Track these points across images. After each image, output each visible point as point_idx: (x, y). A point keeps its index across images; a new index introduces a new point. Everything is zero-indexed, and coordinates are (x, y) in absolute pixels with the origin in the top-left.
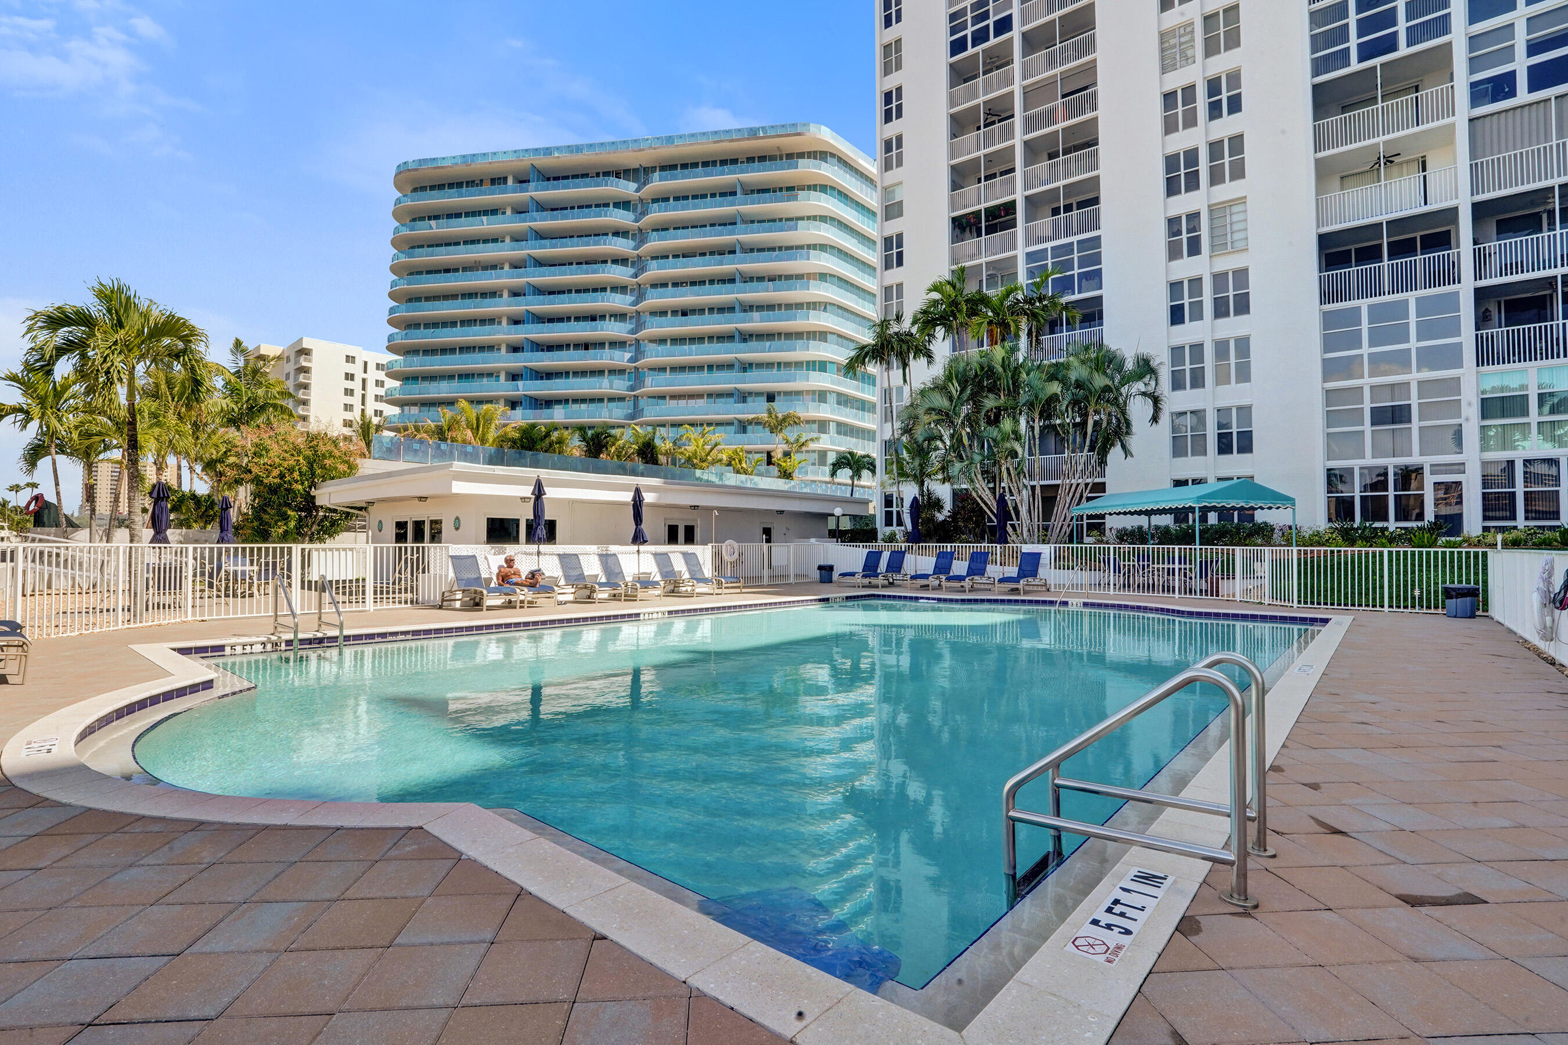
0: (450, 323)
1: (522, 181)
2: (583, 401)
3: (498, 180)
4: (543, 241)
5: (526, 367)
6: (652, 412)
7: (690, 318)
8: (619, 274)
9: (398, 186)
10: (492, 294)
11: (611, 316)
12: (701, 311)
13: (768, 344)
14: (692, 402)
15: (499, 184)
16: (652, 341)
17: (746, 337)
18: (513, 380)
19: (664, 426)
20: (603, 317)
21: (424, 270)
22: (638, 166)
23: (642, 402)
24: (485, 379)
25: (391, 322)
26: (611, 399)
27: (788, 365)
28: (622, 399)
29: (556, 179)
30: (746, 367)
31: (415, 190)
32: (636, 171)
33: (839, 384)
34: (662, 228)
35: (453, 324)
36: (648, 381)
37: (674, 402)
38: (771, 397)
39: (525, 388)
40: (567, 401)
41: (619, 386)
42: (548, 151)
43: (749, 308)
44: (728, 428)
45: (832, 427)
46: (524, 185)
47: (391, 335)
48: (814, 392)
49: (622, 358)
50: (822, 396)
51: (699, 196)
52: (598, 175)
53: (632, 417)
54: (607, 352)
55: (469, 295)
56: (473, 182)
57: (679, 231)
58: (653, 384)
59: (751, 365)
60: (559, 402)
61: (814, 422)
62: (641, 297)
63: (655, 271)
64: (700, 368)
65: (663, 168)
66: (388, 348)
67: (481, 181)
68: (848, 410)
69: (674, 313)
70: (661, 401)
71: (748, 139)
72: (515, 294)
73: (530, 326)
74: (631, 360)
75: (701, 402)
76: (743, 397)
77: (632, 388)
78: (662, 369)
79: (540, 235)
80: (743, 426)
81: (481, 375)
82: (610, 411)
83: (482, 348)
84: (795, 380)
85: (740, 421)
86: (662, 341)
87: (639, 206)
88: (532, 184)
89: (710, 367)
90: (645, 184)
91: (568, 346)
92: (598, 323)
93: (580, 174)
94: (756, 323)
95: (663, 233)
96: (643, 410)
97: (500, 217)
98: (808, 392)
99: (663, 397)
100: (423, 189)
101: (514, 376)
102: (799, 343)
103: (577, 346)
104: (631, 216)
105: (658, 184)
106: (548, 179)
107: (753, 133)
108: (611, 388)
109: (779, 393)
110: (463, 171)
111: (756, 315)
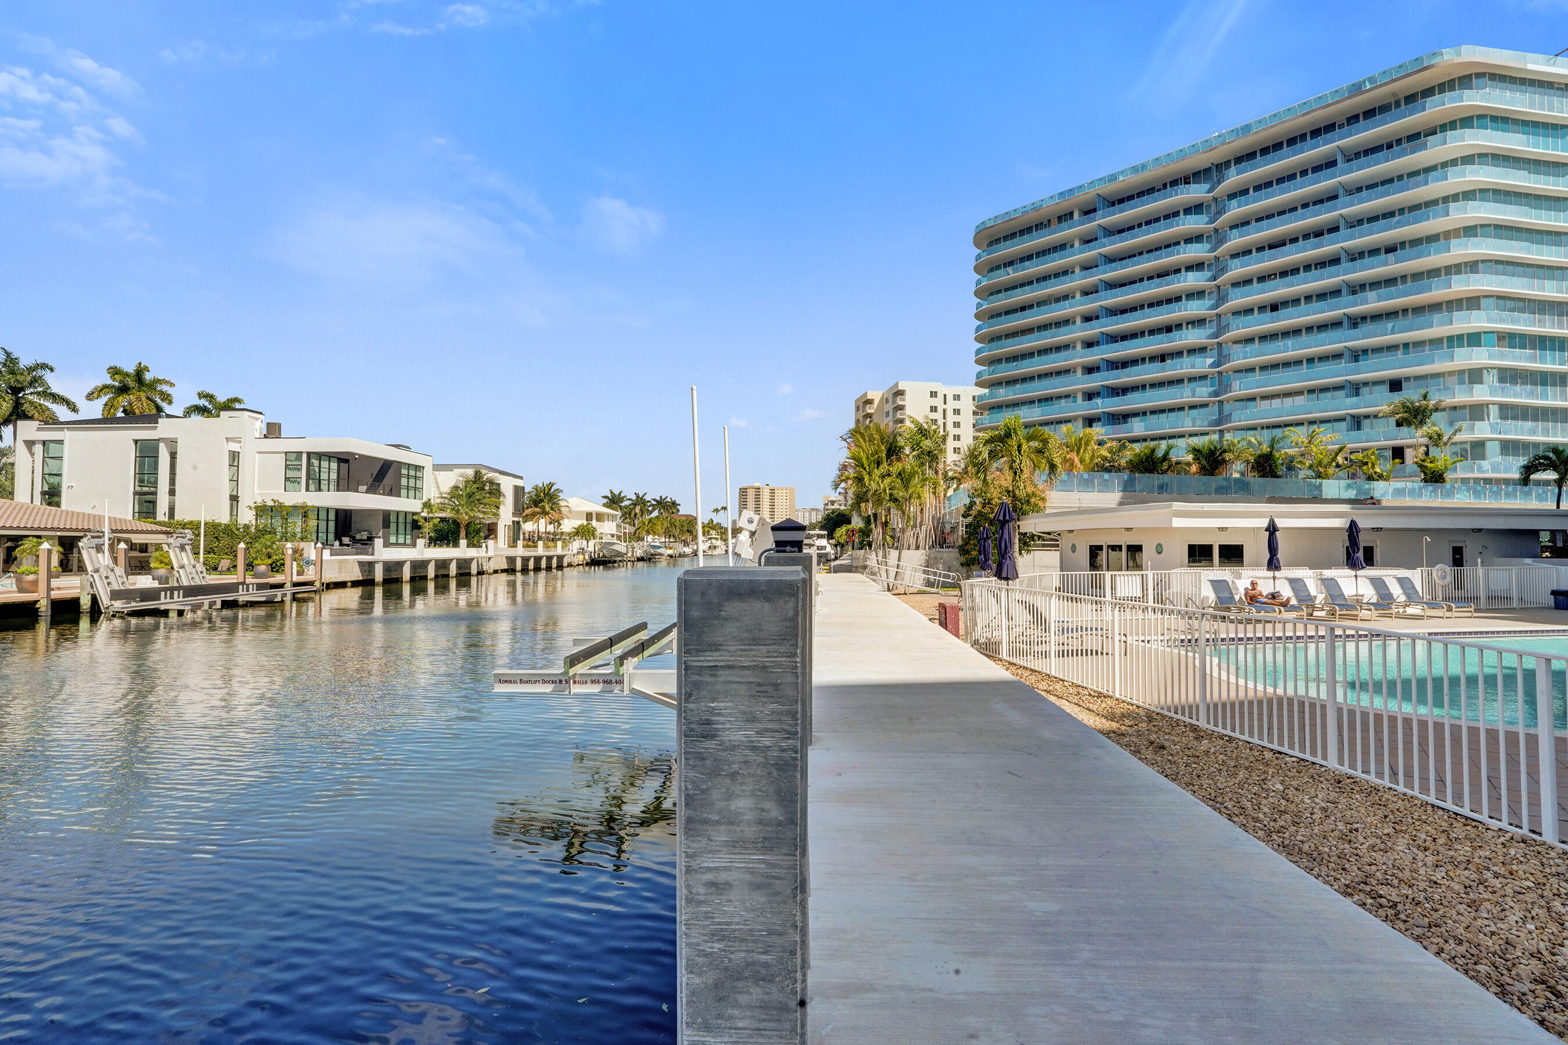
0: (1029, 354)
1: (1088, 212)
2: (1162, 411)
3: (1065, 217)
4: (1114, 265)
5: (1102, 386)
6: (1242, 417)
7: (1283, 312)
8: (1192, 280)
9: (977, 244)
10: (1066, 322)
11: (1188, 323)
12: (1296, 301)
13: (1390, 325)
14: (1288, 401)
15: (1066, 220)
16: (1236, 342)
17: (1356, 322)
18: (1090, 399)
19: (1255, 429)
20: (1179, 326)
21: (1003, 311)
22: (1210, 165)
23: (1227, 407)
24: (1063, 401)
25: (978, 362)
26: (1192, 407)
27: (1419, 344)
28: (1204, 405)
29: (1121, 201)
30: (1357, 355)
31: (991, 244)
32: (1207, 171)
33: (1502, 357)
34: (1243, 223)
35: (1031, 355)
36: (1236, 384)
37: (1265, 404)
38: (1395, 385)
39: (1102, 406)
40: (1144, 413)
41: (1202, 392)
42: (1113, 178)
43: (1357, 288)
44: (1336, 424)
45: (1494, 410)
46: (1091, 215)
47: (979, 373)
48: (1461, 372)
49: (1203, 364)
50: (1475, 376)
51: (1286, 178)
52: (1165, 186)
53: (1218, 422)
54: (1186, 360)
55: (1044, 327)
56: (1042, 223)
57: (1265, 222)
58: (1239, 388)
59: (1365, 351)
60: (1136, 414)
61: (1464, 407)
62: (1222, 299)
63: (1237, 270)
64: (1298, 362)
65: (1239, 160)
66: (977, 384)
67: (1049, 221)
68: (1518, 388)
69: (1262, 308)
70: (1251, 404)
71: (1349, 97)
72: (1087, 319)
73: (1105, 346)
74: (1211, 366)
75: (1299, 400)
76: (1356, 389)
77: (1216, 394)
78: (1251, 370)
79: (1111, 259)
80: (1357, 422)
81: (1059, 397)
82: (1194, 419)
83: (1059, 373)
84: (1433, 362)
85: (1353, 416)
86: (1249, 340)
87: (1213, 205)
88: (1099, 213)
89: (1310, 360)
90: (1219, 182)
91: (1143, 360)
92: (1175, 334)
93: (1147, 191)
94: (1372, 302)
95: (1245, 228)
96: (1230, 415)
97: (1069, 250)
98: (1451, 373)
99: (1253, 399)
100: (998, 241)
101: (1090, 396)
102: (1437, 317)
103: (1152, 359)
104: (1204, 218)
105: (1234, 178)
106: (1113, 204)
107: (1357, 89)
108: (1194, 396)
109: (1408, 379)
110: (1032, 217)
111: (1371, 295)
